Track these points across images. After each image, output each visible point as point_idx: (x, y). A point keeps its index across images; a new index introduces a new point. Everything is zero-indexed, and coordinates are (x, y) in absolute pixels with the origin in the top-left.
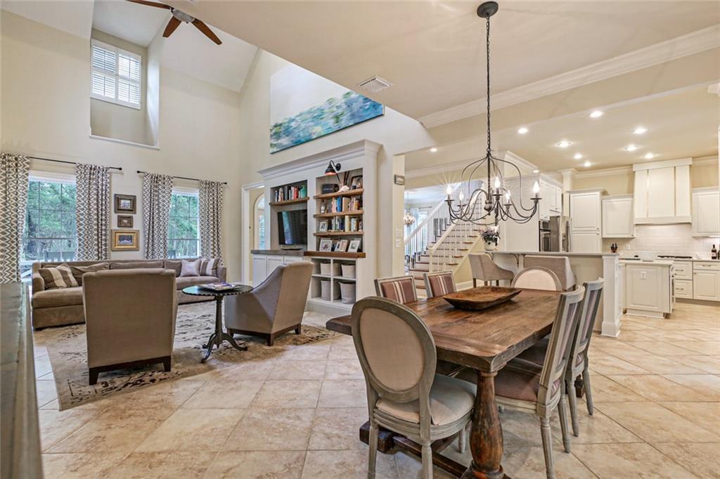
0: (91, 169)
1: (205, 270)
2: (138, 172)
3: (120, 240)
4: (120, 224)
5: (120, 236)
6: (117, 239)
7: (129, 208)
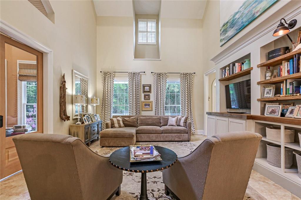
0: (133, 74)
1: (180, 123)
2: (152, 73)
3: (145, 106)
4: (145, 98)
5: (145, 104)
6: (144, 105)
7: (148, 90)
